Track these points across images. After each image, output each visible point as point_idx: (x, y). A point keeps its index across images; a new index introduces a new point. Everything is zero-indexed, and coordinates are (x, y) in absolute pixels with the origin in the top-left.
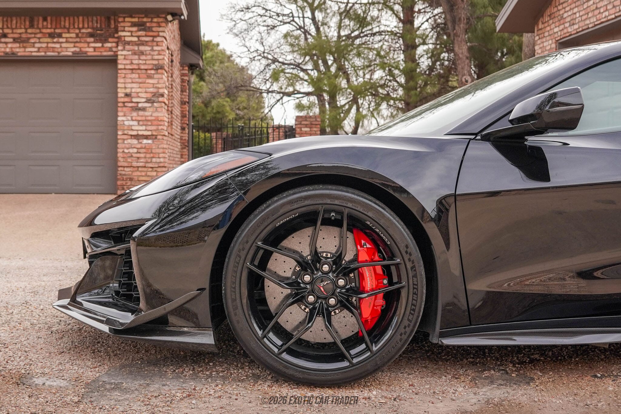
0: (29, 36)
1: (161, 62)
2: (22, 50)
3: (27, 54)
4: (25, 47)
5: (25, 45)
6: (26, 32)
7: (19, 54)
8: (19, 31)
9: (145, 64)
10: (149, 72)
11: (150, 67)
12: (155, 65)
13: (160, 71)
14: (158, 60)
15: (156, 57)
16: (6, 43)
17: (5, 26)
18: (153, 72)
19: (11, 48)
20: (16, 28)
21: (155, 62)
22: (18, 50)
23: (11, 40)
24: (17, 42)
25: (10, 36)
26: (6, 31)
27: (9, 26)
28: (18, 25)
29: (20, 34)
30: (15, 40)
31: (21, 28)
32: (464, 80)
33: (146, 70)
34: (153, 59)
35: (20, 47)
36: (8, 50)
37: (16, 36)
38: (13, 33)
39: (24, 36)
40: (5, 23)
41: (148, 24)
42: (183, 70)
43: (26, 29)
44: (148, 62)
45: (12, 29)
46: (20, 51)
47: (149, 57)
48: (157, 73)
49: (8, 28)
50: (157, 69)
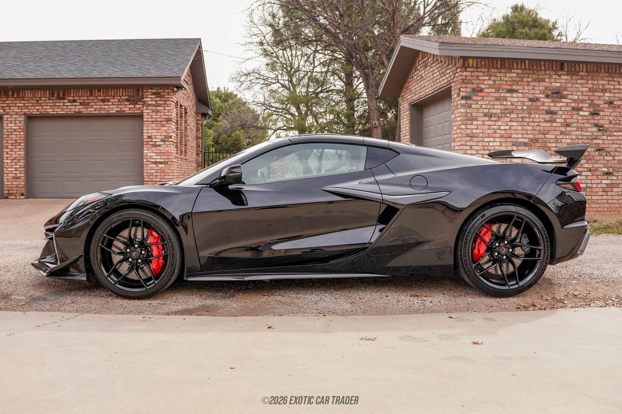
0: (89, 101)
1: (170, 117)
2: (85, 110)
3: (88, 112)
4: (87, 108)
5: (87, 107)
6: (88, 99)
7: (84, 112)
8: (83, 98)
9: (160, 118)
10: (163, 123)
11: (163, 120)
12: (166, 118)
13: (169, 122)
14: (168, 115)
15: (167, 114)
16: (76, 106)
17: (75, 96)
18: (165, 123)
19: (79, 109)
20: (82, 96)
21: (167, 117)
22: (83, 110)
23: (79, 104)
24: (82, 105)
25: (78, 101)
26: (75, 98)
27: (77, 95)
28: (83, 94)
29: (84, 100)
30: (81, 104)
31: (85, 97)
32: (374, 123)
33: (161, 121)
34: (165, 115)
35: (84, 108)
36: (77, 110)
37: (82, 101)
38: (79, 99)
39: (86, 101)
40: (75, 93)
41: (162, 94)
42: (198, 117)
43: (88, 97)
44: (162, 117)
45: (79, 97)
46: (84, 111)
47: (163, 114)
48: (168, 124)
49: (77, 96)
50: (167, 121)
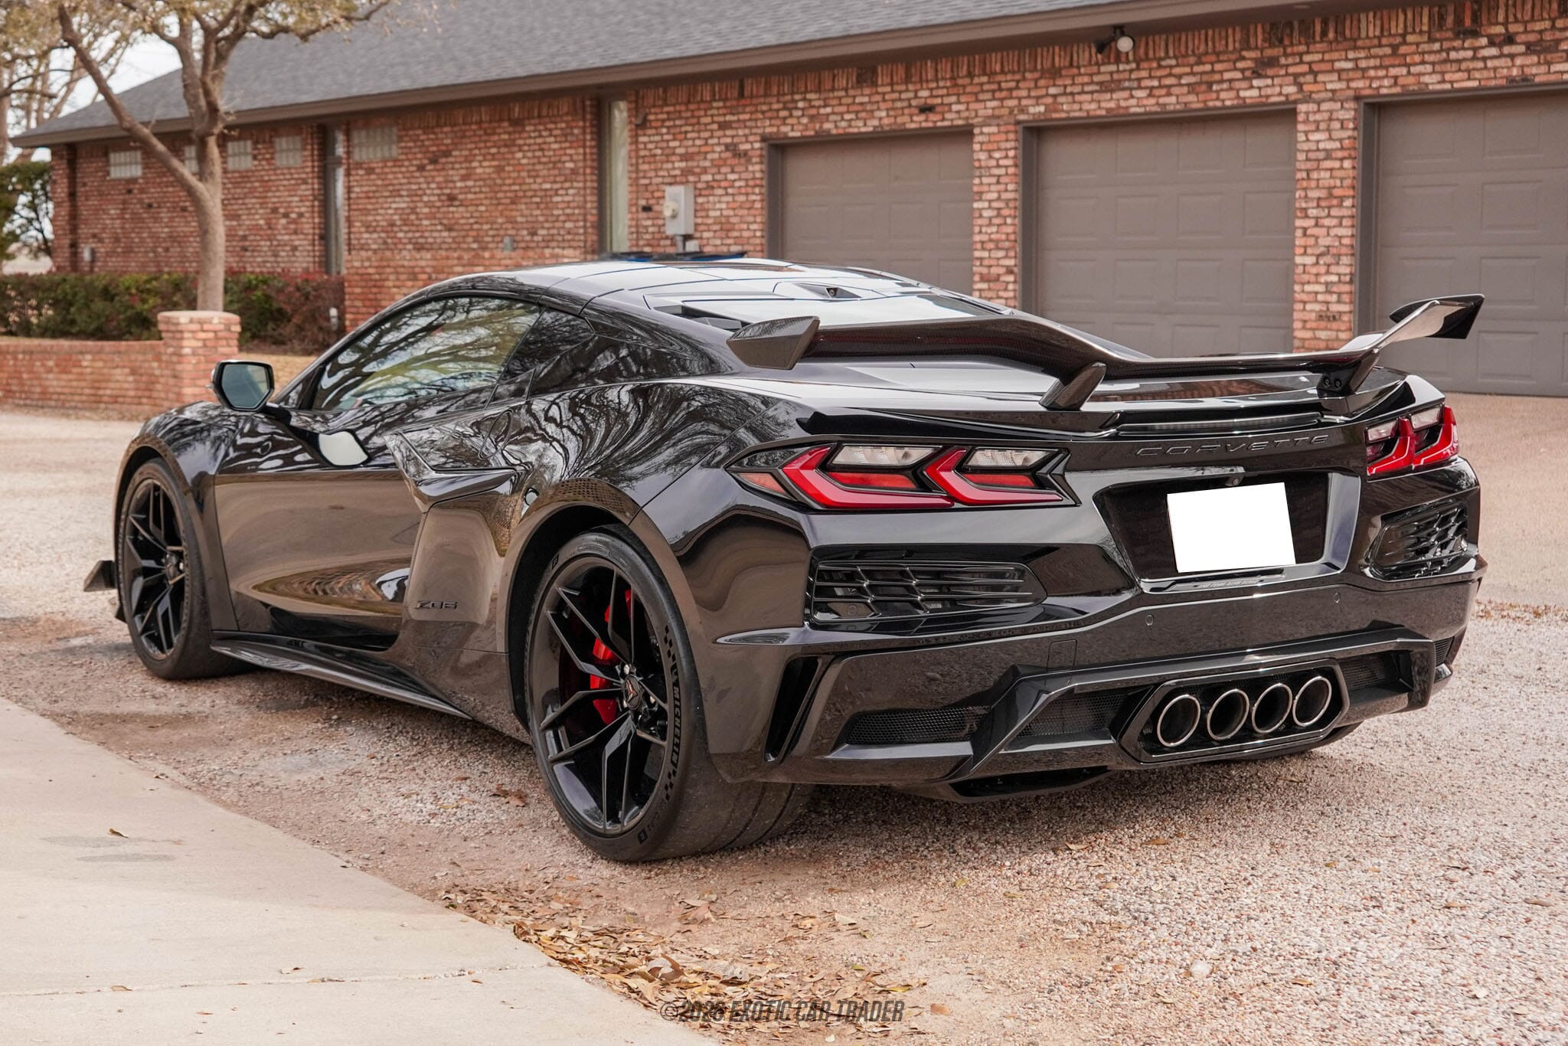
0: (1558, 35)
2: (1543, 69)
3: (1553, 78)
4: (1549, 63)
5: (1549, 57)
6: (1553, 27)
7: (1537, 80)
8: (1539, 26)
16: (1512, 56)
17: (1511, 18)
19: (1522, 67)
20: (1533, 19)
22: (1534, 70)
23: (1522, 49)
24: (1534, 52)
25: (1519, 39)
26: (1513, 28)
27: (1519, 16)
28: (1536, 13)
29: (1541, 32)
30: (1530, 49)
31: (1543, 19)
35: (1539, 63)
36: (1515, 72)
37: (1532, 38)
38: (1526, 31)
39: (1548, 36)
40: (1511, 10)
43: (1553, 21)
45: (1525, 23)
46: (1540, 73)
49: (1516, 21)
